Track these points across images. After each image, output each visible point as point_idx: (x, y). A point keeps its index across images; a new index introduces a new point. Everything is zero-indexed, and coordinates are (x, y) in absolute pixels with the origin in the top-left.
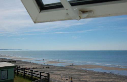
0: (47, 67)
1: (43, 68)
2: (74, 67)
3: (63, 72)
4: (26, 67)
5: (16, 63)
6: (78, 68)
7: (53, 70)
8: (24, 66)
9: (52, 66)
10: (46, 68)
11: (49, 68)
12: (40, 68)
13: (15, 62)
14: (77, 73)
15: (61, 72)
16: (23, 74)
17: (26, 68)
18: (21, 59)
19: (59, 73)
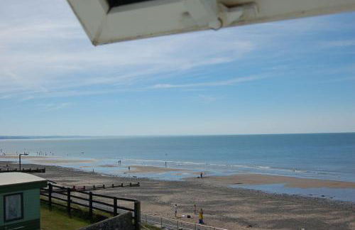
0: (133, 183)
1: (122, 186)
2: (207, 182)
3: (177, 196)
4: (74, 183)
5: (47, 173)
6: (219, 184)
7: (149, 190)
8: (68, 181)
9: (147, 180)
10: (131, 185)
11: (138, 185)
12: (113, 186)
13: (44, 171)
14: (216, 198)
15: (172, 196)
16: (65, 204)
17: (74, 187)
18: (58, 162)
19: (165, 198)
